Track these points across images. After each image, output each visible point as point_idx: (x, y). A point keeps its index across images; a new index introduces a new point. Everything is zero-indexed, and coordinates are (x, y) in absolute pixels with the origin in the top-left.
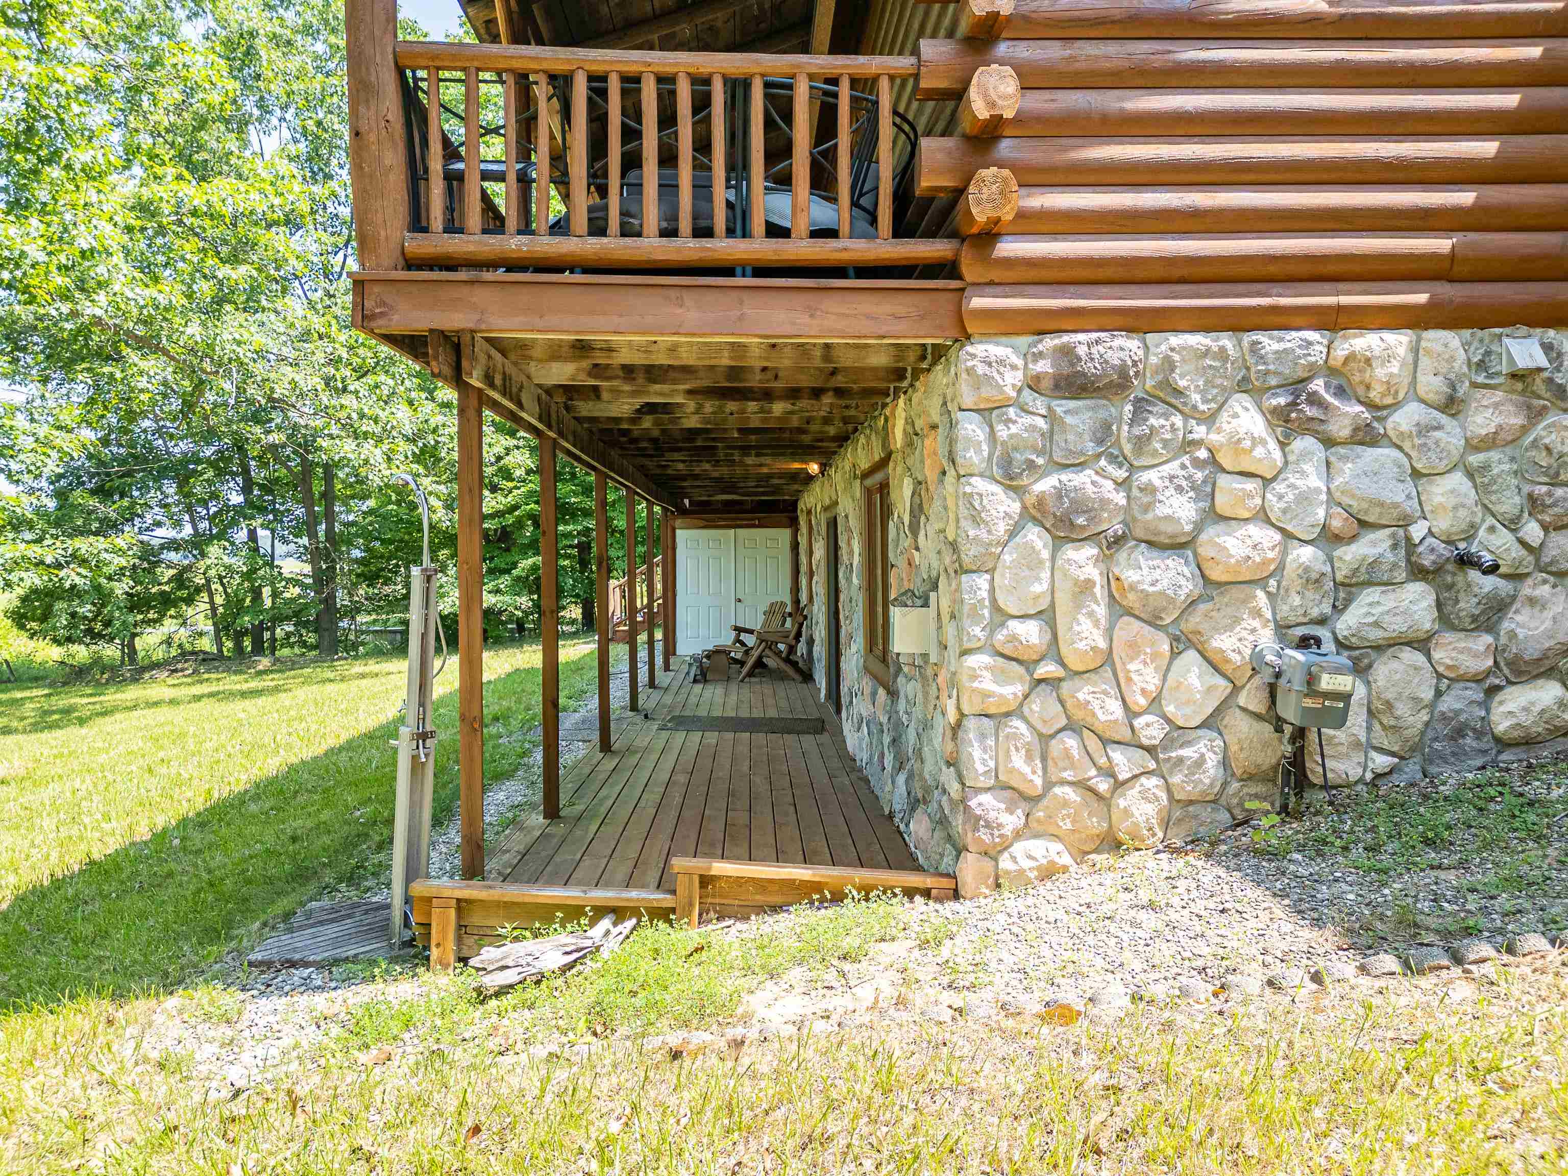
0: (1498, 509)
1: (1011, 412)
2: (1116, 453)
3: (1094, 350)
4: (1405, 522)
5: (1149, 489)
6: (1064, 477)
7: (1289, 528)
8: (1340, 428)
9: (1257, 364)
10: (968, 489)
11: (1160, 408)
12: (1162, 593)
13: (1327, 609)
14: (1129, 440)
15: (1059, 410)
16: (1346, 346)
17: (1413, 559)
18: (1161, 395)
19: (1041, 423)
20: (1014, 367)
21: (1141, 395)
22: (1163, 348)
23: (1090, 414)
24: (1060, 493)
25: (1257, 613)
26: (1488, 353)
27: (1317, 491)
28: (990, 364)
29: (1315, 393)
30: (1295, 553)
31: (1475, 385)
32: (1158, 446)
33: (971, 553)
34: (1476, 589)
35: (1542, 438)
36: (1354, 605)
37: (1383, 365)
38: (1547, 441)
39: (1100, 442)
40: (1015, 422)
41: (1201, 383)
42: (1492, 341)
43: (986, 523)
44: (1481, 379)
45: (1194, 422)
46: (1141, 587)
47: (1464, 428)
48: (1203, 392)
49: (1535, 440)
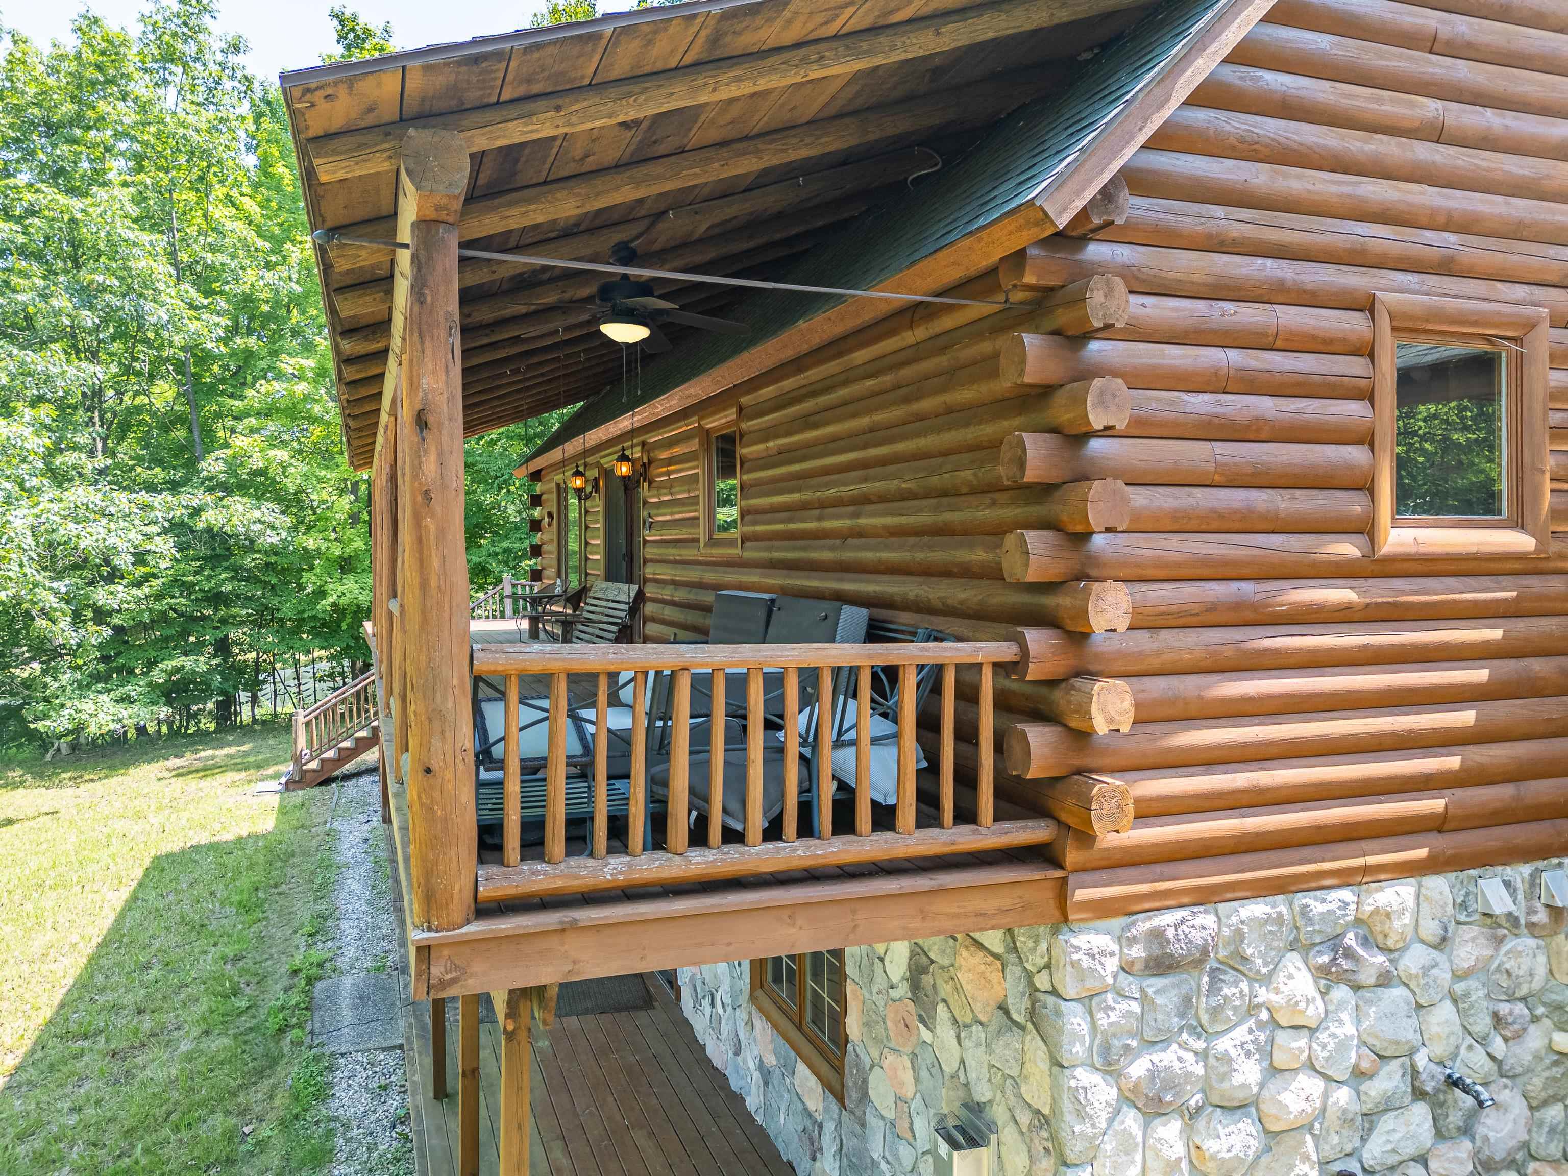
0: (1475, 1029)
1: (1109, 997)
2: (1195, 1024)
3: (1180, 932)
4: (1411, 1053)
5: (1226, 1059)
6: (1156, 1058)
7: (1330, 1073)
8: (1367, 977)
9: (1306, 926)
10: (1073, 1083)
11: (1230, 976)
12: (1237, 1156)
13: (1357, 1143)
14: (1207, 1011)
15: (1150, 991)
16: (1371, 901)
17: (1417, 1084)
18: (1231, 963)
19: (1136, 1007)
20: (1112, 954)
21: (1215, 965)
22: (1234, 919)
23: (1175, 992)
24: (1153, 1074)
25: (1306, 1158)
26: (1467, 894)
27: (1352, 1036)
28: (1093, 957)
29: (1350, 947)
30: (1335, 1095)
31: (1458, 923)
32: (1230, 1013)
33: (1077, 1149)
34: (1461, 1103)
35: (1503, 963)
36: (1375, 1133)
37: (1399, 917)
38: (1507, 966)
39: (1182, 1015)
40: (1113, 1009)
41: (1262, 948)
42: (1469, 882)
43: (1091, 1117)
44: (1462, 918)
45: (1257, 985)
46: (1220, 1156)
47: (1451, 961)
48: (1263, 956)
49: (1499, 965)
